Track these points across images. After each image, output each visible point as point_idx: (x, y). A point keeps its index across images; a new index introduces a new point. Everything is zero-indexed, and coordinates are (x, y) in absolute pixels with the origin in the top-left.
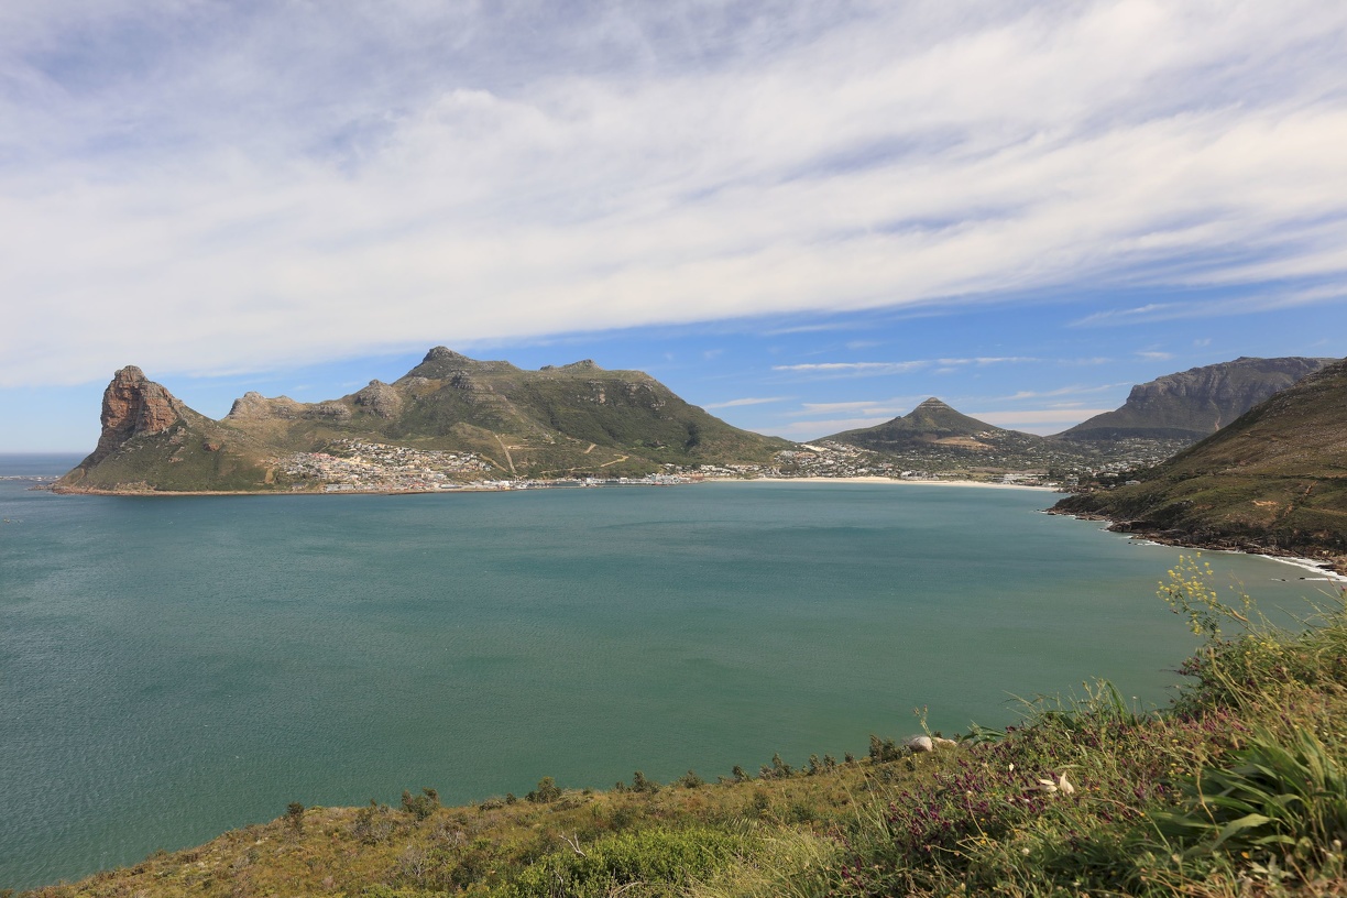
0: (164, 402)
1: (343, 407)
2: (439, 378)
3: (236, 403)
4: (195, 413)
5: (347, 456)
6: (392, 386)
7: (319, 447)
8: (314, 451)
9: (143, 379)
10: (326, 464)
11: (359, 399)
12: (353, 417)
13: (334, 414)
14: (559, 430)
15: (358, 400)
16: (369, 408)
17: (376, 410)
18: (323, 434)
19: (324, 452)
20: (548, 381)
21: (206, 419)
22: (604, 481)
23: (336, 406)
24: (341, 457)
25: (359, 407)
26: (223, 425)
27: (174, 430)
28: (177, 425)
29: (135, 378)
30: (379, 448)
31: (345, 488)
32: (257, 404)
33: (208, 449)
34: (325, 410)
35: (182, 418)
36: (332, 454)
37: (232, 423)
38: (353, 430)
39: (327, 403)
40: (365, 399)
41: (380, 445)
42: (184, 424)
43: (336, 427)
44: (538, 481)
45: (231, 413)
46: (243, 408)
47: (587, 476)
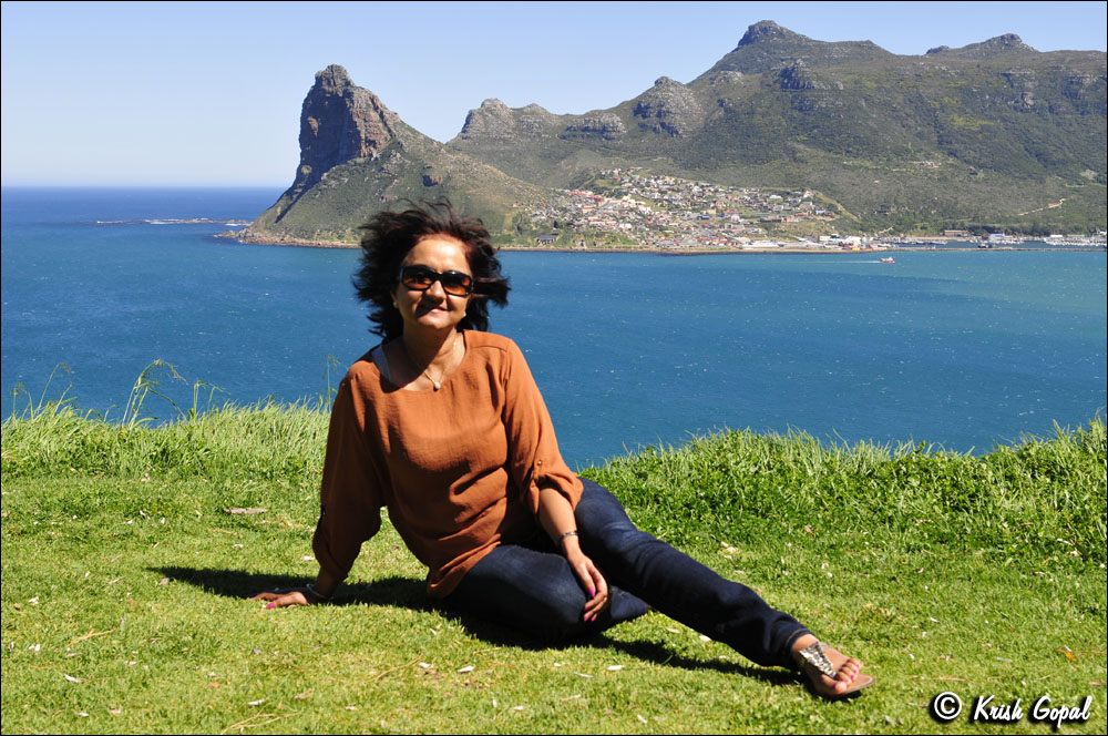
0: (374, 115)
1: (617, 118)
2: (760, 71)
3: (470, 116)
4: (413, 131)
5: (619, 195)
6: (689, 85)
7: (581, 182)
8: (572, 186)
9: (348, 83)
10: (589, 208)
11: (639, 106)
12: (631, 136)
13: (603, 131)
14: (951, 154)
15: (638, 109)
16: (653, 120)
17: (663, 125)
18: (586, 161)
19: (587, 188)
20: (936, 74)
21: (428, 140)
22: (1022, 239)
23: (605, 119)
24: (611, 195)
25: (640, 119)
26: (453, 147)
27: (386, 156)
28: (390, 148)
29: (339, 81)
30: (665, 183)
31: (612, 244)
32: (497, 116)
33: (430, 182)
34: (590, 125)
35: (398, 138)
36: (598, 191)
37: (464, 145)
38: (632, 154)
39: (593, 114)
40: (647, 107)
41: (667, 179)
42: (399, 146)
43: (606, 151)
44: (910, 239)
45: (464, 131)
46: (478, 122)
47: (991, 231)
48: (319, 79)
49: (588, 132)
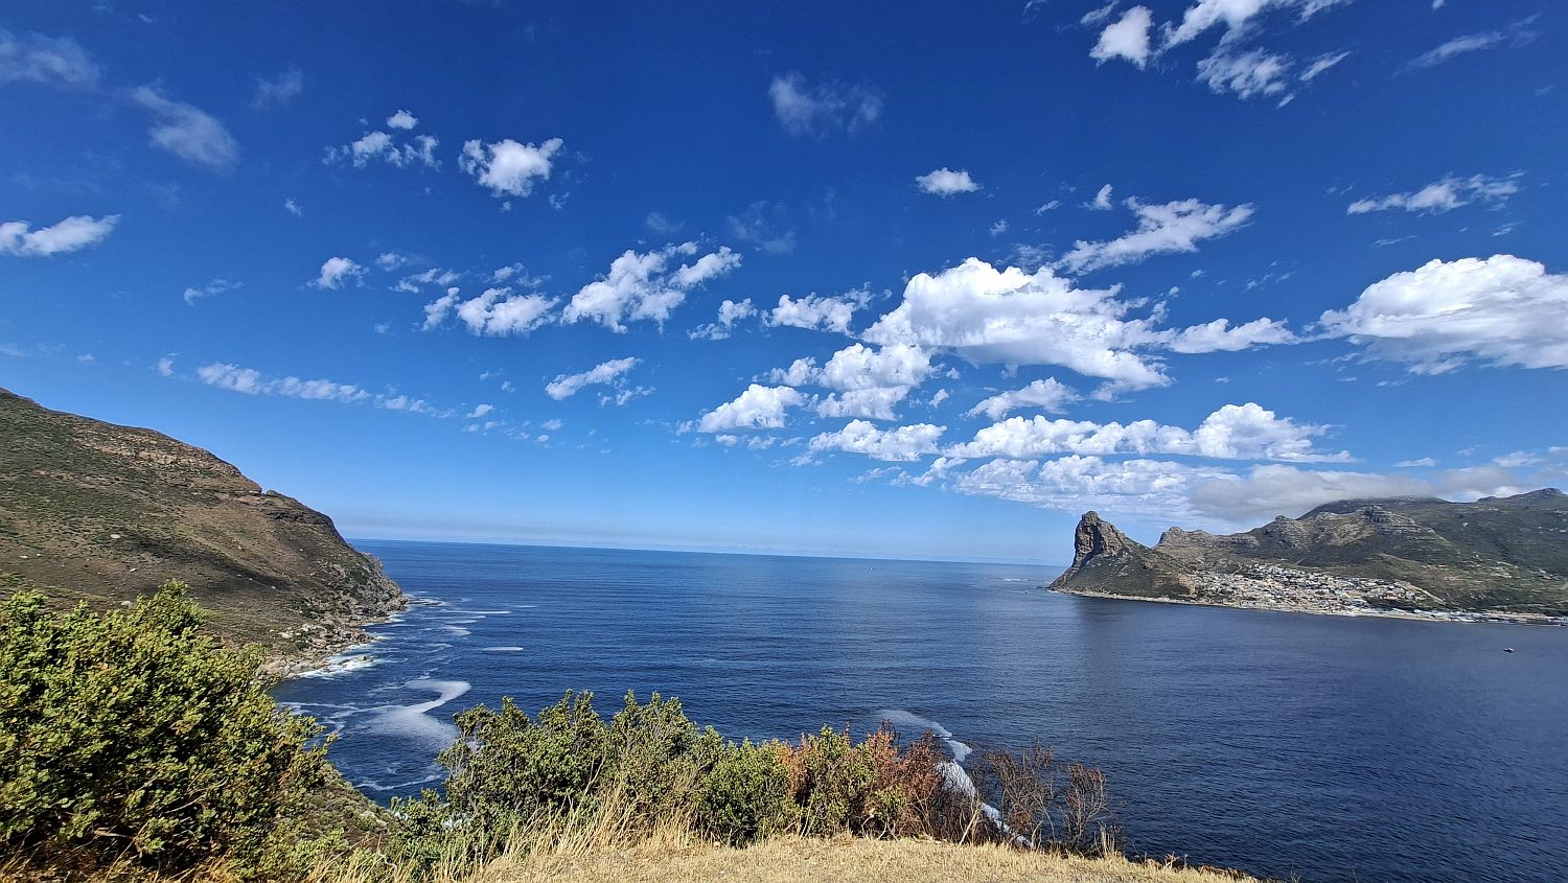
0: (1113, 535)
1: (1252, 537)
3: (1164, 535)
5: (1260, 578)
6: (1298, 520)
7: (1232, 570)
8: (1229, 573)
9: (1099, 519)
10: (1242, 585)
11: (1267, 531)
12: (1262, 546)
13: (1245, 543)
15: (1265, 533)
16: (1276, 539)
17: (1284, 541)
18: (1236, 560)
19: (1238, 574)
20: (1490, 513)
21: (1142, 547)
23: (1244, 538)
24: (1254, 578)
25: (1267, 538)
26: (1154, 551)
27: (1120, 554)
28: (1122, 550)
29: (1094, 519)
30: (1290, 573)
31: (1260, 605)
32: (1179, 535)
33: (1145, 568)
34: (1235, 541)
35: (1126, 546)
36: (1246, 576)
37: (1161, 550)
38: (1265, 555)
39: (1236, 535)
40: (1272, 532)
41: (1291, 571)
42: (1127, 550)
43: (1247, 555)
45: (1160, 542)
46: (1168, 539)
48: (1084, 518)
49: (1238, 545)
